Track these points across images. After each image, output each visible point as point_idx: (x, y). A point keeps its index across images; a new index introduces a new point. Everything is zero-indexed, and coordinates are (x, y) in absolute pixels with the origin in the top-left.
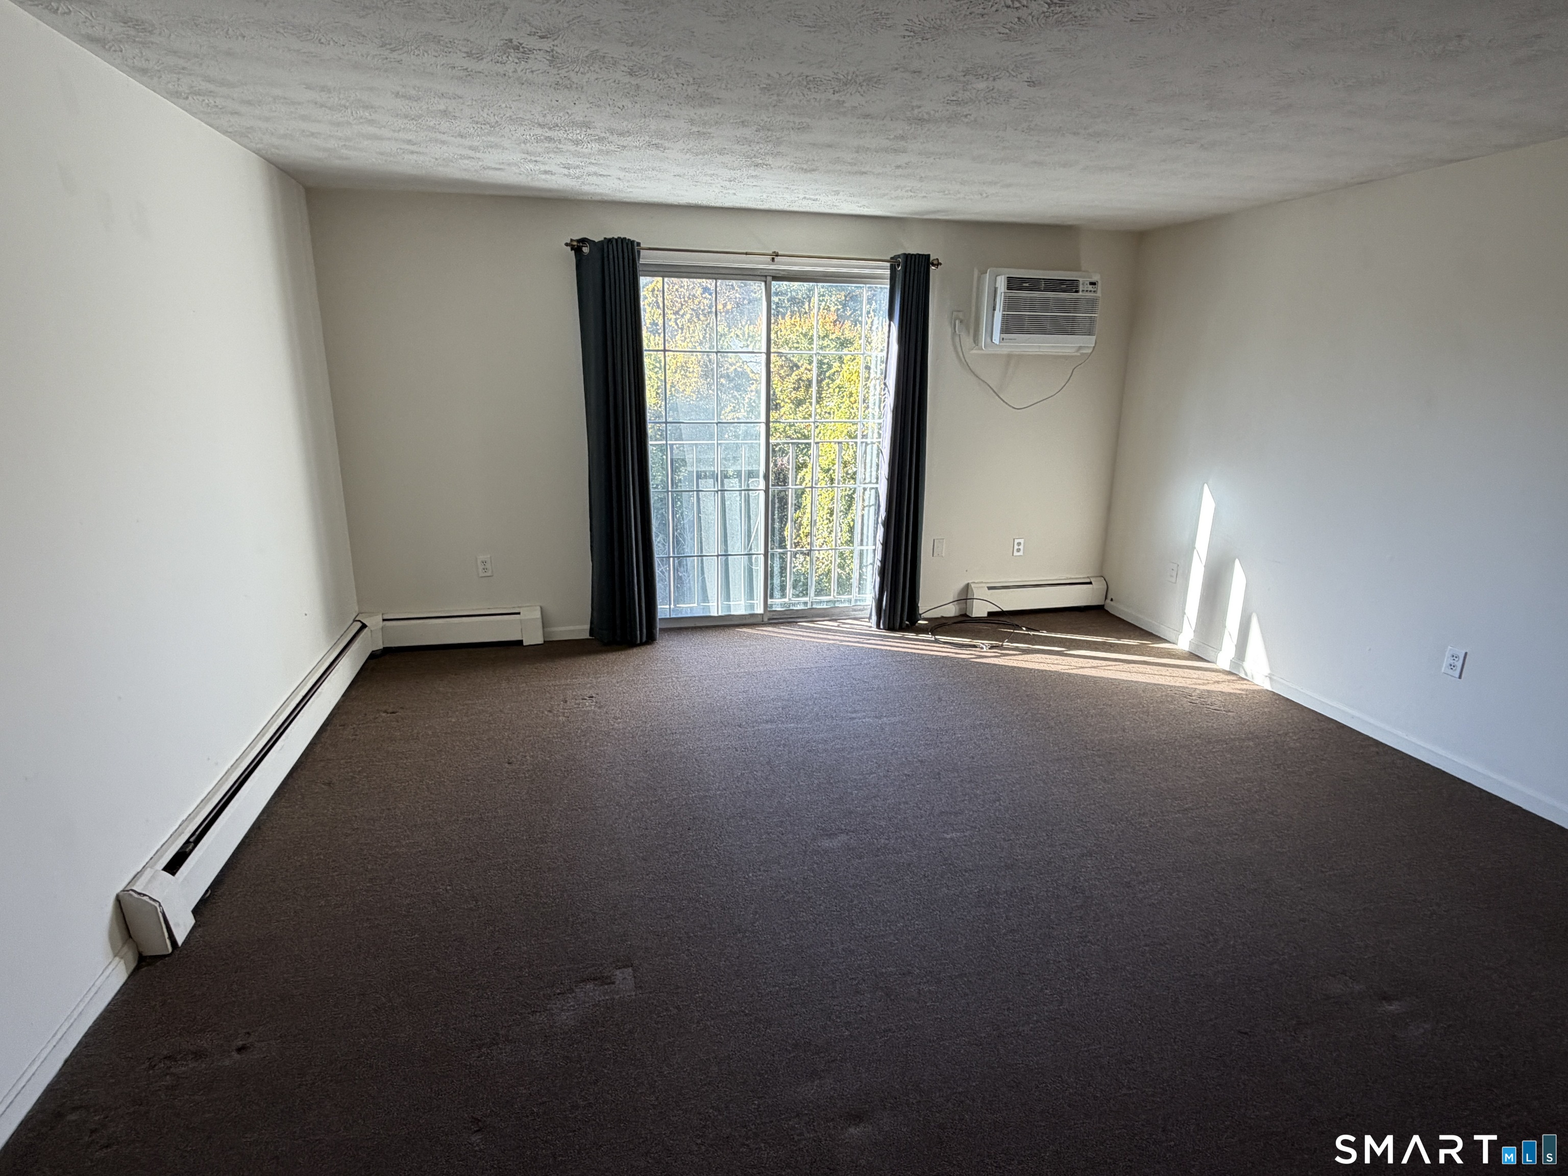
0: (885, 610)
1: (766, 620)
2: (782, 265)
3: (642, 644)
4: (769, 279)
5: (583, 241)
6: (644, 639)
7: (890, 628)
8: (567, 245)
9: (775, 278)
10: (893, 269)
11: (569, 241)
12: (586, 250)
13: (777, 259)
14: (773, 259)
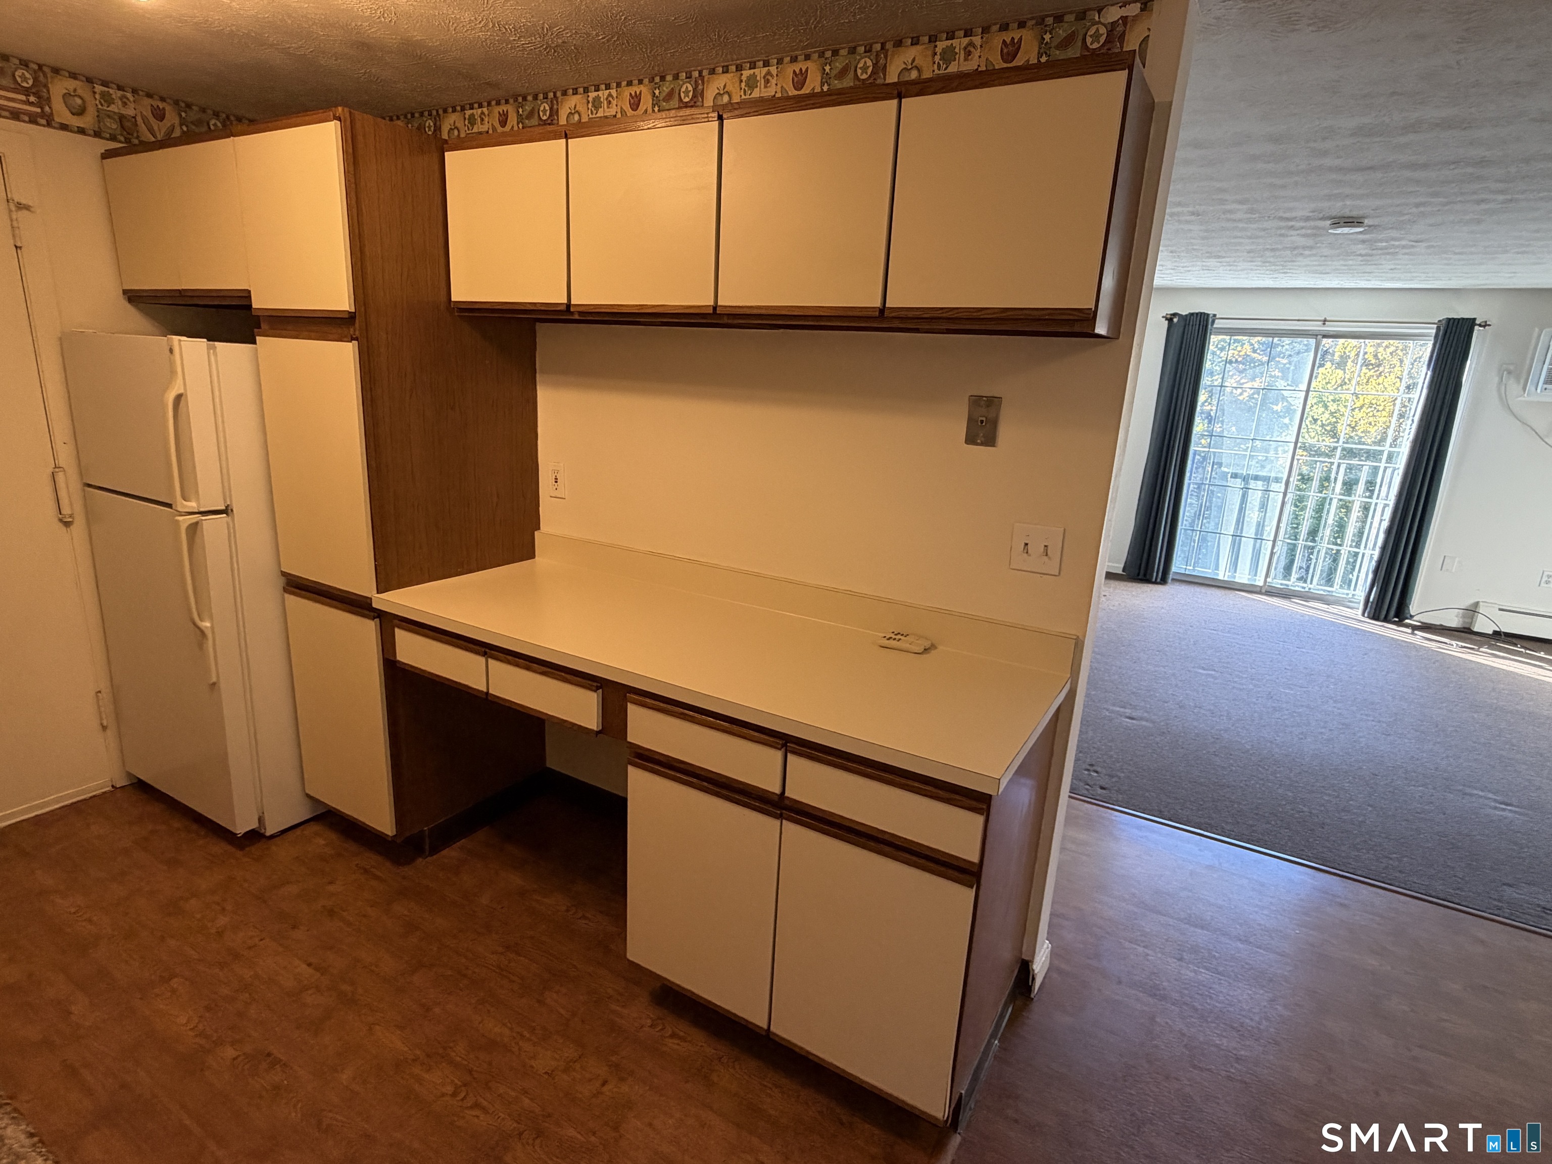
0: (1372, 603)
1: (1263, 591)
2: (1330, 328)
3: (1155, 583)
4: (1319, 337)
5: (1175, 315)
6: (1159, 580)
7: (1375, 617)
8: (1163, 317)
9: (1325, 336)
10: (1438, 329)
11: (1165, 315)
12: (1175, 320)
13: (1327, 323)
14: (1324, 324)
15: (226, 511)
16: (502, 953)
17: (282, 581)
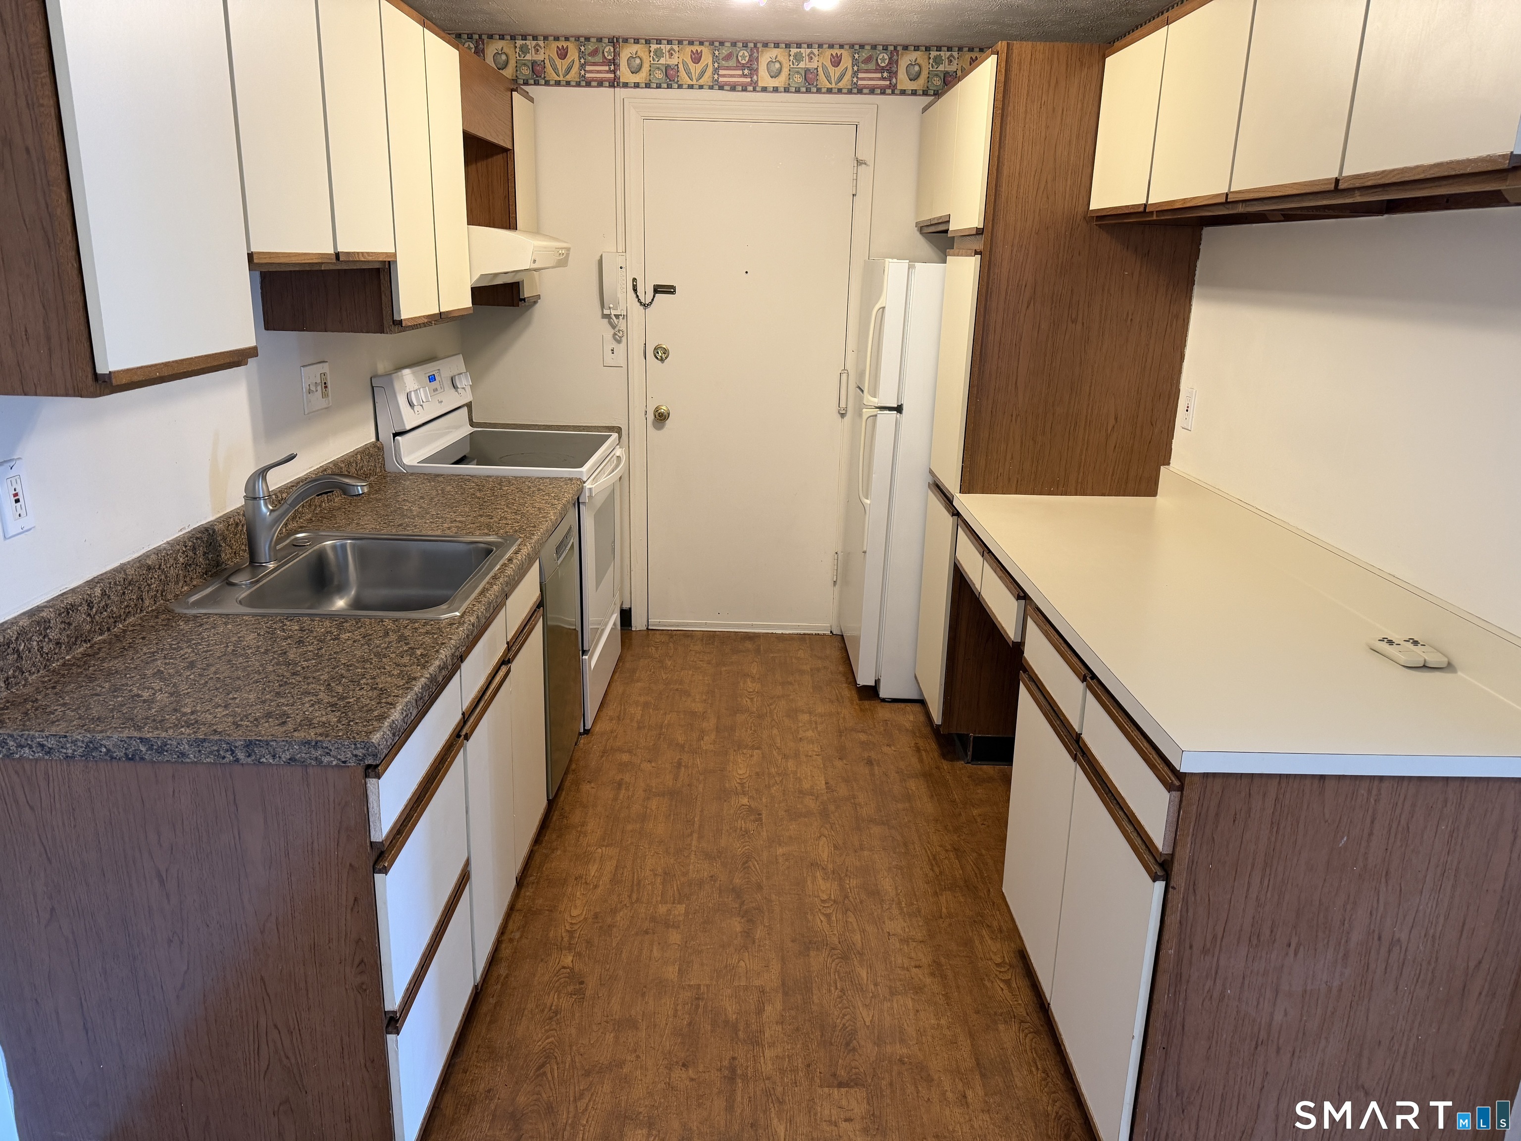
15: (899, 409)
16: (947, 851)
17: (930, 480)
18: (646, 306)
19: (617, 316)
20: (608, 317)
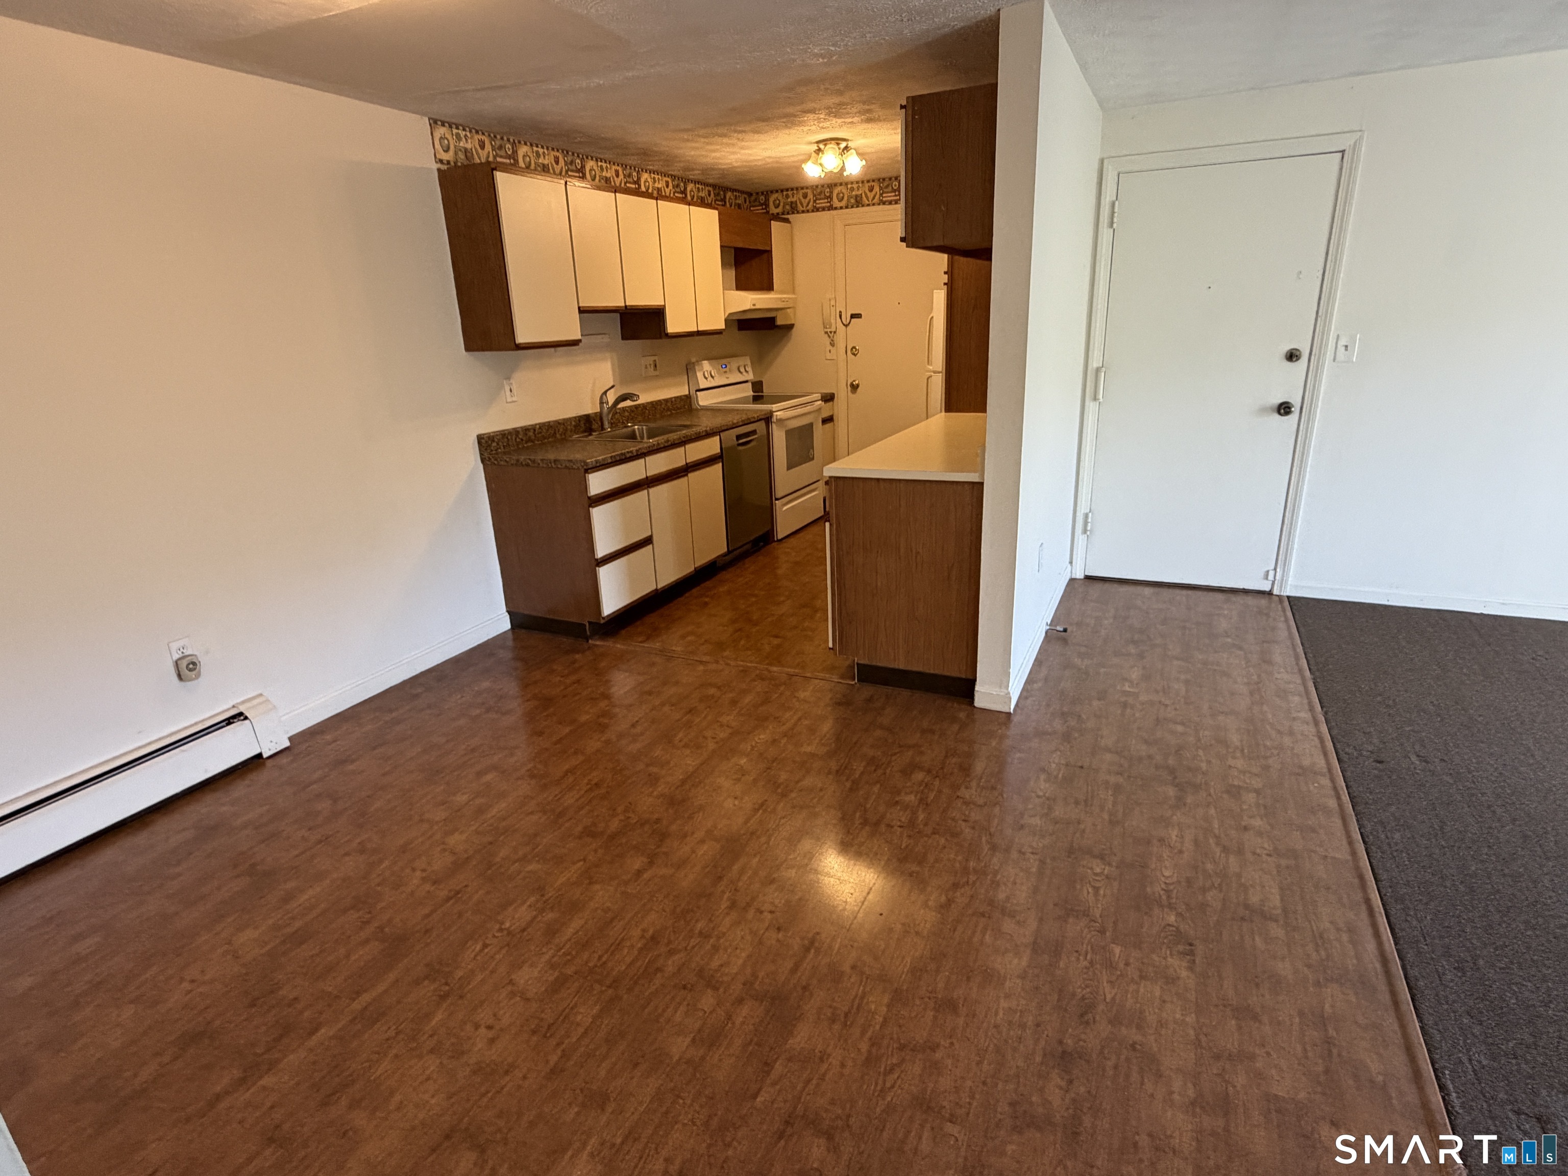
18: (846, 326)
19: (831, 332)
20: (826, 333)
